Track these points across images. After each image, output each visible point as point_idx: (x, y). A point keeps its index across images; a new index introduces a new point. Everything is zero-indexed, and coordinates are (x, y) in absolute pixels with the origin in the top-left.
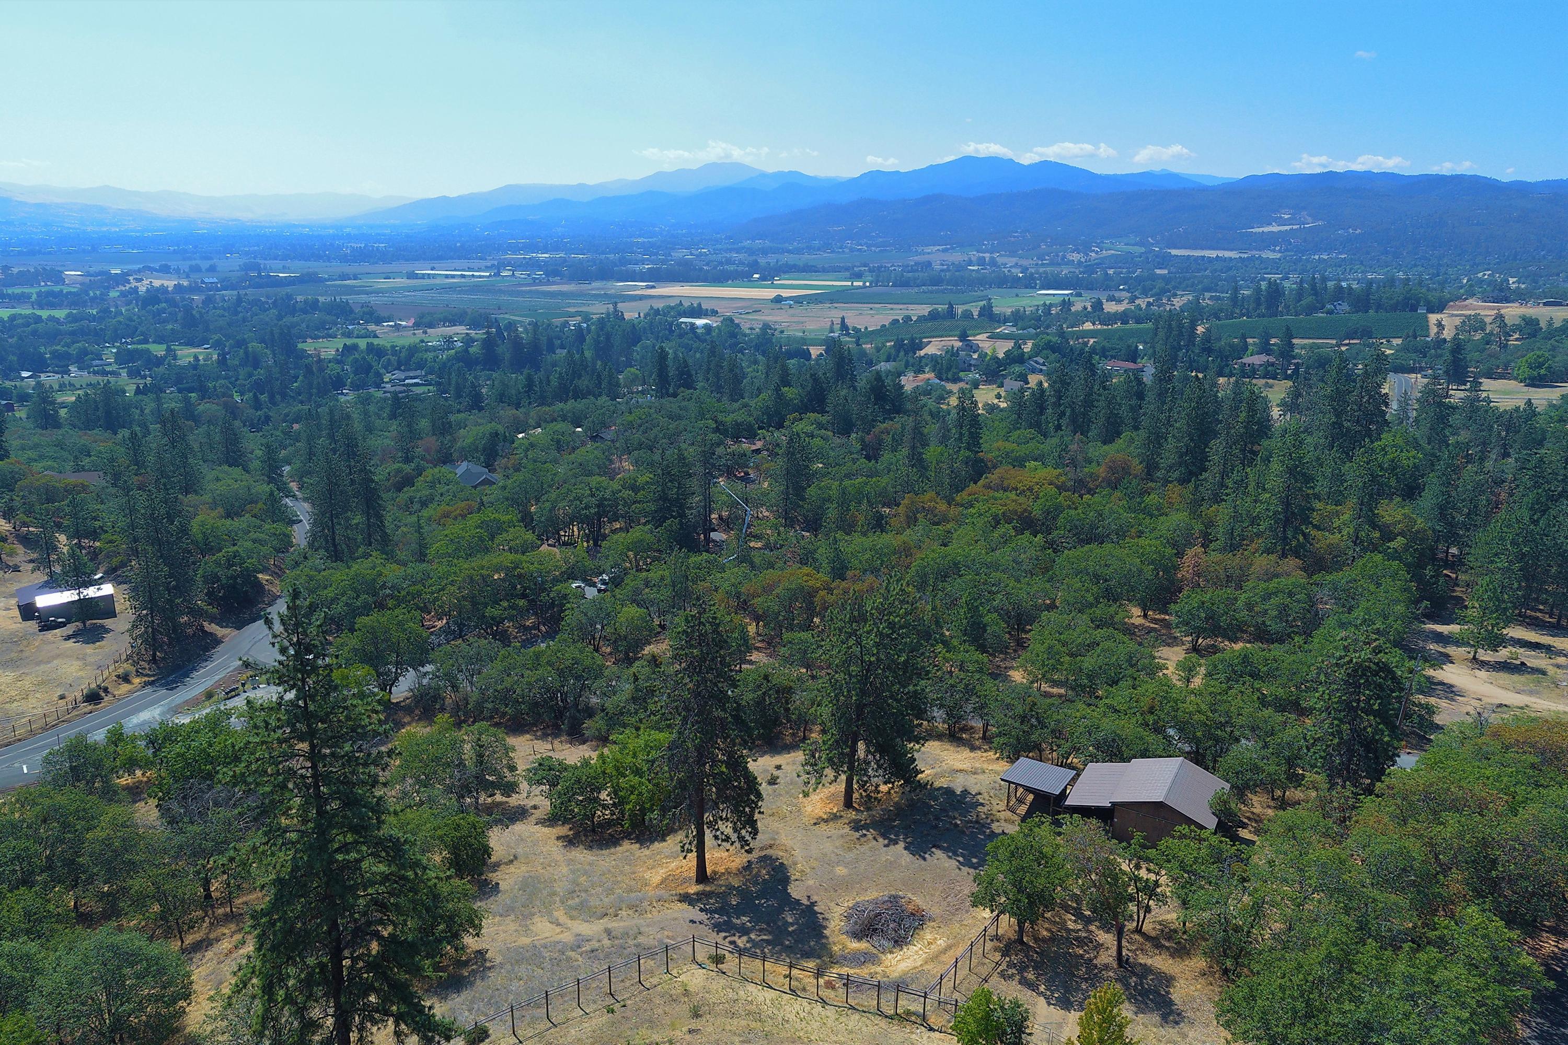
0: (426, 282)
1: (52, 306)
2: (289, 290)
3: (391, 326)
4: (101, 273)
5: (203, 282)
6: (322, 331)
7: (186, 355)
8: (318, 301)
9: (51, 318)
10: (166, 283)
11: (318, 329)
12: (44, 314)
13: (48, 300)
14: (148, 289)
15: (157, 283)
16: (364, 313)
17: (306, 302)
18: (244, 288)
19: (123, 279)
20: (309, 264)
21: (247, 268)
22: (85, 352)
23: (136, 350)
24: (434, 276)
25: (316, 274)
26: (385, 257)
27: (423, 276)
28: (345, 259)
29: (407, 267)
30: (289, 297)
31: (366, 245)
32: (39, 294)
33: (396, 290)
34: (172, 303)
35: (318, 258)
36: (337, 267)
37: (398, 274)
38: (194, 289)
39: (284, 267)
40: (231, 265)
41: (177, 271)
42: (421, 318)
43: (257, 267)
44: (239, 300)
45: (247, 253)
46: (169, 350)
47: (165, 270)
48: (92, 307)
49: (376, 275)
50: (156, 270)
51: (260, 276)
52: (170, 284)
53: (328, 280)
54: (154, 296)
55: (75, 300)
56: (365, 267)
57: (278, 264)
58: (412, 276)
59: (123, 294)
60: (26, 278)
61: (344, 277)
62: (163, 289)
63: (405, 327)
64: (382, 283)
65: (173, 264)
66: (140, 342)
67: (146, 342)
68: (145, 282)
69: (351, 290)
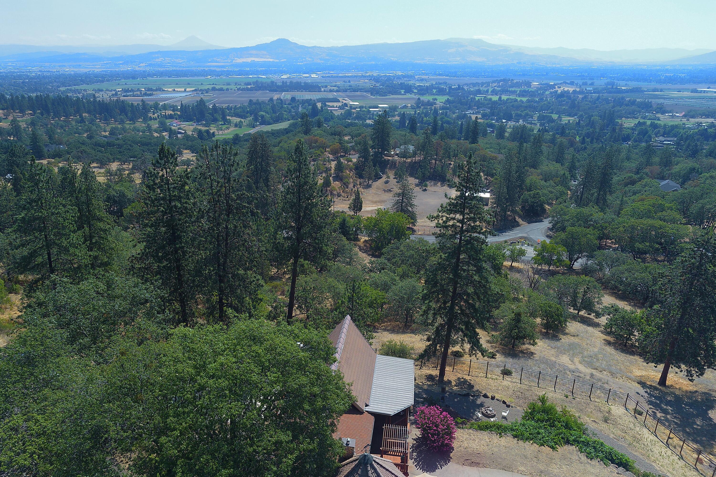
0: (703, 94)
1: (523, 96)
2: (624, 95)
3: (670, 115)
4: (546, 84)
5: (586, 90)
6: (632, 115)
7: (565, 119)
8: (636, 100)
9: (521, 101)
10: (570, 89)
11: (630, 114)
12: (519, 99)
13: (523, 94)
14: (562, 92)
15: (566, 89)
16: (657, 108)
17: (629, 101)
18: (604, 93)
19: (553, 87)
20: (639, 83)
21: (608, 84)
22: (527, 115)
23: (546, 116)
24: (707, 92)
25: (641, 88)
26: (682, 81)
27: (701, 92)
28: (660, 82)
29: (692, 86)
30: (623, 98)
31: (674, 75)
32: (520, 91)
33: (681, 98)
34: (569, 98)
35: (645, 80)
36: (653, 85)
37: (686, 90)
38: (580, 92)
39: (626, 84)
40: (601, 83)
41: (577, 84)
42: (689, 112)
43: (613, 84)
44: (598, 98)
45: (611, 78)
46: (559, 117)
47: (572, 83)
48: (537, 98)
49: (674, 90)
50: (568, 84)
51: (612, 88)
52: (571, 90)
53: (647, 91)
54: (563, 94)
55: (532, 94)
56: (669, 86)
57: (624, 83)
58: (695, 91)
59: (551, 93)
60: (518, 85)
61: (655, 90)
62: (568, 92)
63: (678, 116)
64: (675, 94)
65: (576, 82)
66: (550, 113)
67: (552, 113)
68: (562, 88)
69: (656, 97)
